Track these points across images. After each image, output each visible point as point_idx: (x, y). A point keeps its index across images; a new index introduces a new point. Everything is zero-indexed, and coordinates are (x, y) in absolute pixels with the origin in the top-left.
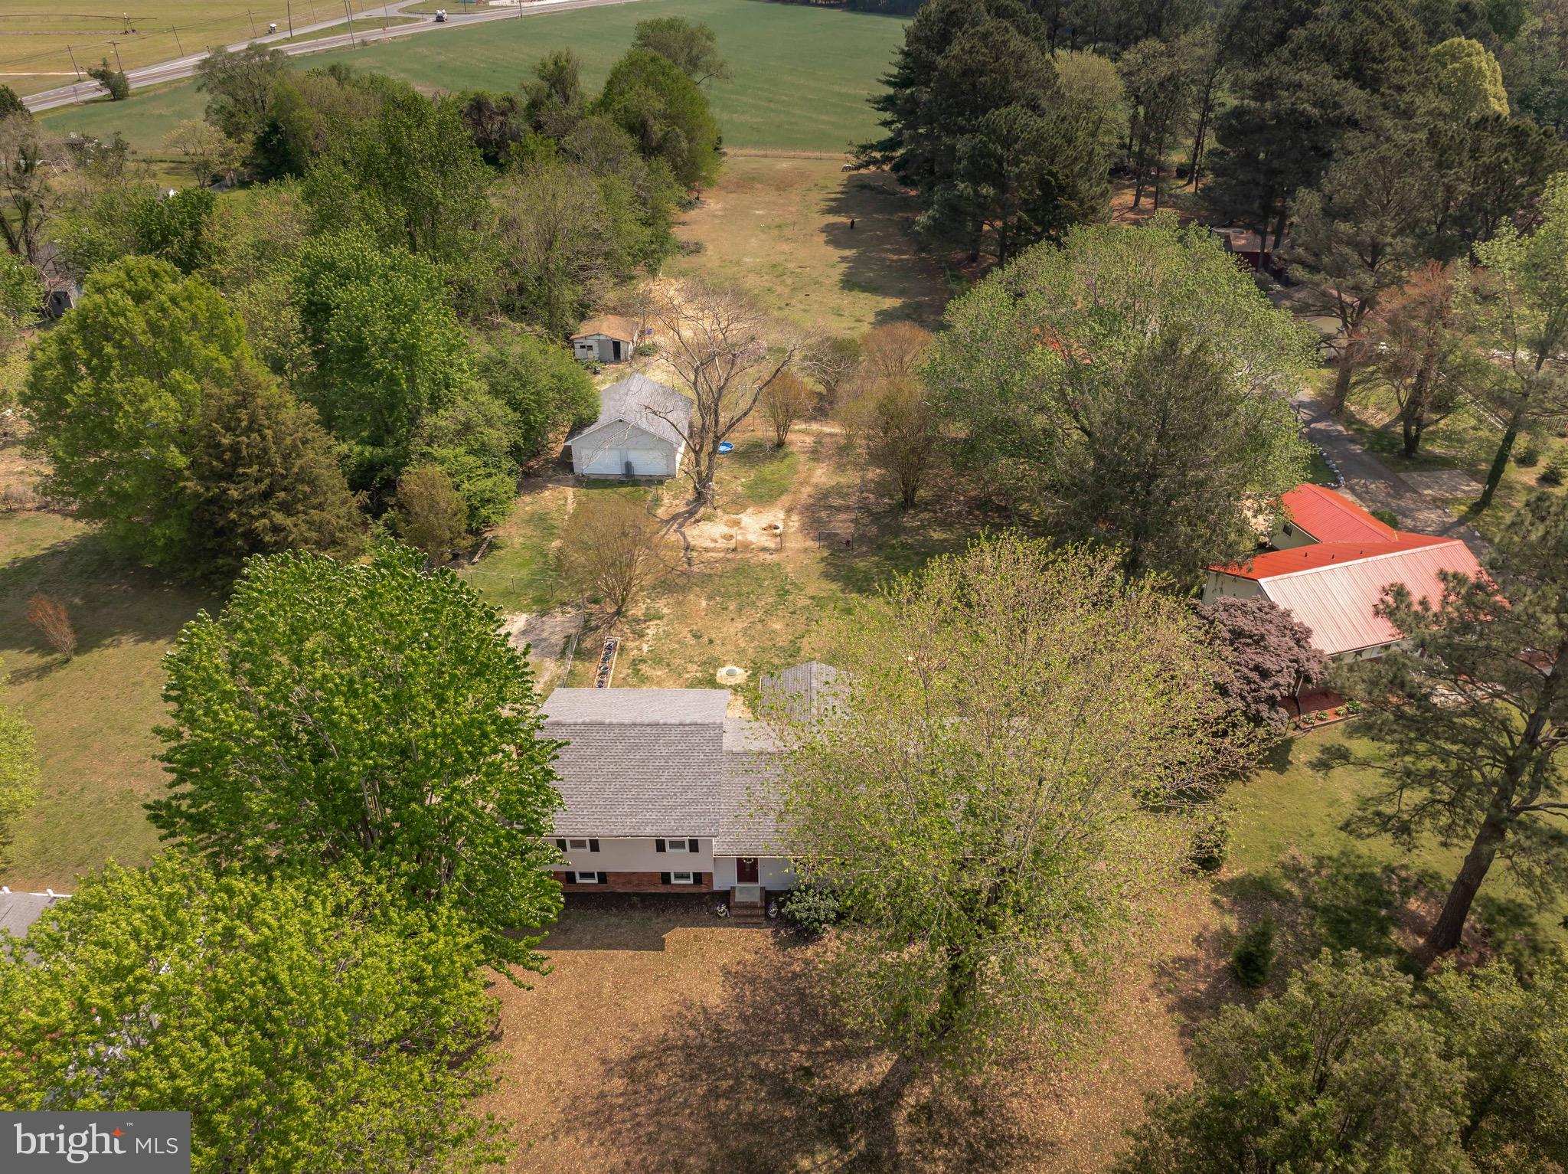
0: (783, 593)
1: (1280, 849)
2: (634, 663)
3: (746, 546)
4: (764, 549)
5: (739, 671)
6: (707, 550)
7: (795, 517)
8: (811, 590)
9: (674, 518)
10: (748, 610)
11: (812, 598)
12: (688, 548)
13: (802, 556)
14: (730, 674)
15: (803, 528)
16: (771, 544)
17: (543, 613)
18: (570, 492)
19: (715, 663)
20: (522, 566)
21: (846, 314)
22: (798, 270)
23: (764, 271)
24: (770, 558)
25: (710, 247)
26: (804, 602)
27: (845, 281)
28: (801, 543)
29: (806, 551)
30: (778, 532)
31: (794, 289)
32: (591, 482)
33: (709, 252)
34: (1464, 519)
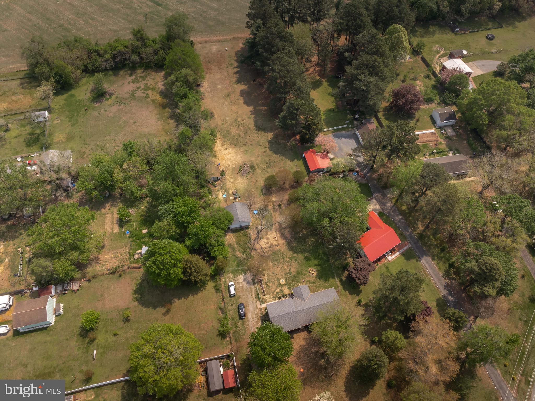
0: (284, 258)
1: (368, 297)
2: (266, 283)
3: (272, 246)
4: (276, 245)
5: (283, 280)
6: (266, 248)
7: (278, 233)
8: (288, 256)
9: (255, 239)
10: (279, 264)
12: (262, 249)
13: (283, 246)
14: (282, 281)
15: (280, 237)
16: (276, 244)
17: (245, 274)
18: (232, 235)
19: (278, 280)
20: (234, 261)
21: (261, 144)
22: (242, 122)
23: (234, 124)
24: (278, 248)
25: (215, 113)
26: (288, 259)
27: (256, 126)
28: (282, 241)
29: (283, 244)
30: (276, 239)
31: (245, 134)
32: (235, 231)
33: (216, 116)
34: (395, 204)
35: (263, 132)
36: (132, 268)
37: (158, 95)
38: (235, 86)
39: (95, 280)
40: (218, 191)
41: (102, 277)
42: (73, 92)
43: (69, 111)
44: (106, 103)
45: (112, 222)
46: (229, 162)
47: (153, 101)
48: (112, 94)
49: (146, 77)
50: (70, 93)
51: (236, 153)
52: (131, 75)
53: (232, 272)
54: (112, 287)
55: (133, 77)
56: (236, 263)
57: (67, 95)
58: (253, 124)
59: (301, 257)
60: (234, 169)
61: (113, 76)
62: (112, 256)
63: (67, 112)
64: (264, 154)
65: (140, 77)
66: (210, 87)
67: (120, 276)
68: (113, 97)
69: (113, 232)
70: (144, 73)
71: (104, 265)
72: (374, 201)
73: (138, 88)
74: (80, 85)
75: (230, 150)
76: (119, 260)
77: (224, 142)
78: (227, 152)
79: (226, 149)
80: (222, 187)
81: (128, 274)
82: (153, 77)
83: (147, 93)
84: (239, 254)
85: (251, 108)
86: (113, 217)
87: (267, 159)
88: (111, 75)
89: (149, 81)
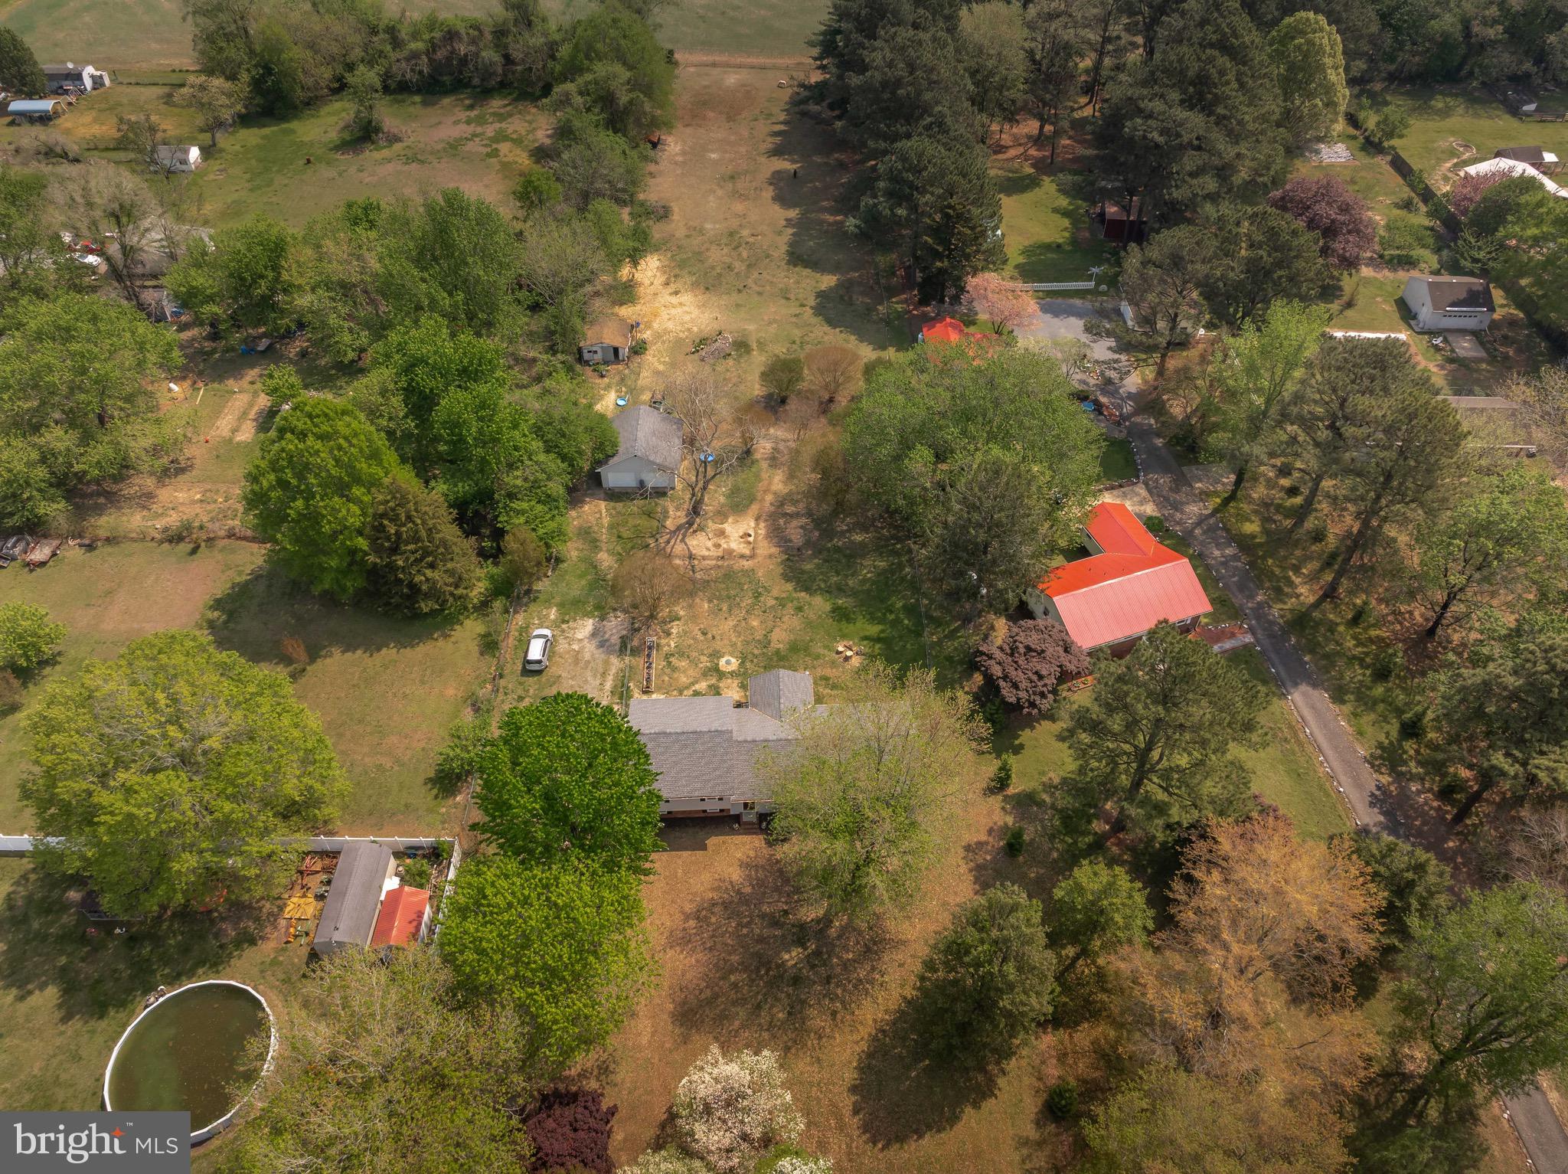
0: (757, 596)
2: (668, 656)
3: (729, 554)
4: (742, 556)
5: (733, 660)
6: (704, 558)
7: (762, 525)
8: (775, 592)
9: (679, 528)
10: (736, 611)
11: (776, 599)
12: (691, 557)
13: (768, 561)
14: (728, 663)
15: (767, 536)
16: (747, 552)
17: (603, 618)
18: (603, 505)
19: (716, 655)
20: (581, 577)
21: (792, 296)
22: (751, 240)
23: (724, 241)
24: (747, 564)
25: (676, 209)
26: (771, 602)
27: (791, 254)
28: (766, 549)
29: (770, 556)
30: (751, 539)
31: (749, 266)
32: (616, 495)
33: (676, 217)
34: (1216, 511)
35: (807, 272)
36: (239, 538)
37: (525, 155)
38: (763, 159)
39: (109, 549)
40: (608, 387)
41: (135, 545)
42: (294, 125)
43: (260, 161)
44: (371, 155)
45: (245, 413)
46: (670, 325)
47: (505, 166)
48: (398, 139)
49: (511, 115)
50: (285, 126)
51: (702, 306)
52: (471, 107)
53: (561, 606)
54: (153, 578)
55: (473, 113)
56: (584, 582)
57: (275, 128)
58: (784, 248)
59: (820, 604)
60: (679, 342)
61: (418, 106)
62: (198, 496)
63: (254, 162)
64: (794, 320)
65: (494, 114)
66: (684, 153)
67: (194, 551)
68: (397, 146)
69: (230, 440)
70: (509, 108)
71: (157, 516)
72: (1141, 490)
73: (475, 135)
74: (322, 113)
75: (686, 298)
76: (210, 512)
77: (676, 276)
78: (674, 300)
79: (676, 293)
80: (623, 380)
81: (221, 551)
82: (528, 118)
83: (494, 146)
84: (606, 560)
85: (793, 213)
86: (251, 405)
87: (797, 333)
88: (414, 103)
89: (516, 125)
